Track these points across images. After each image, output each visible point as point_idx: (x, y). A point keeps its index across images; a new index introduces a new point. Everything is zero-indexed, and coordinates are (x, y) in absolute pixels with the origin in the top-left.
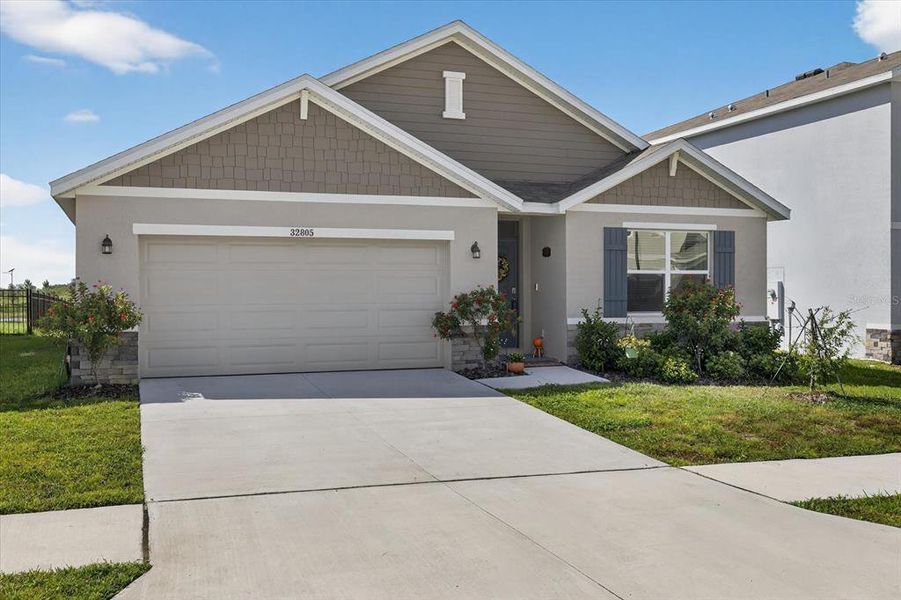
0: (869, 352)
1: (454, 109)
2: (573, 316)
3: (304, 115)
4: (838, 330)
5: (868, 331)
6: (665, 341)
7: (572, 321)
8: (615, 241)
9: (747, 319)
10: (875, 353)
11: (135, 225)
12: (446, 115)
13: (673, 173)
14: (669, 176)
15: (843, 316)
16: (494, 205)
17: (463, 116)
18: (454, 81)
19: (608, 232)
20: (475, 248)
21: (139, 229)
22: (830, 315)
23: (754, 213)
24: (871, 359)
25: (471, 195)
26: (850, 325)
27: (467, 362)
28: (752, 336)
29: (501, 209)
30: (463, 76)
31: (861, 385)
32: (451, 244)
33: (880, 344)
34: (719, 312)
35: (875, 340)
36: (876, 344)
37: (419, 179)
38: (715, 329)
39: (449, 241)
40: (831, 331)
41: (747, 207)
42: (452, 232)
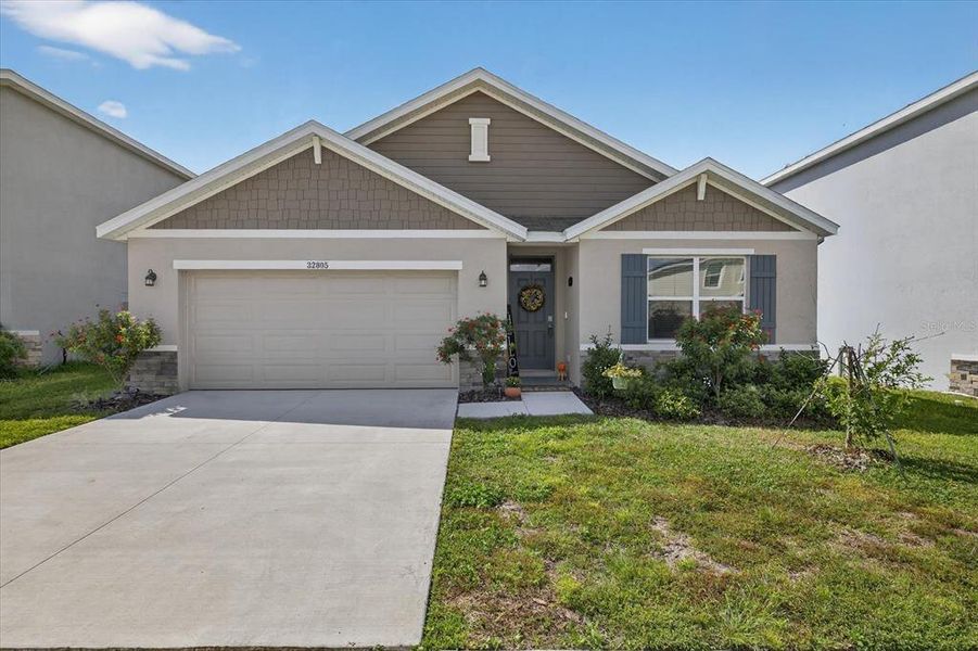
0: (954, 385)
1: (479, 152)
2: (584, 342)
3: (318, 160)
4: (890, 366)
5: (954, 362)
6: (682, 370)
7: (584, 347)
8: (635, 269)
9: (787, 347)
10: (962, 386)
11: (175, 262)
12: (471, 158)
13: (701, 197)
14: (697, 201)
15: (897, 346)
16: (503, 236)
17: (488, 159)
18: (479, 127)
19: (626, 258)
20: (483, 277)
21: (179, 264)
22: (881, 344)
23: (802, 235)
24: (956, 392)
25: (479, 227)
26: (911, 359)
27: (474, 384)
28: (791, 366)
29: (510, 239)
30: (488, 121)
31: (937, 431)
32: (460, 273)
33: (969, 377)
34: (737, 339)
35: (963, 372)
36: (964, 377)
37: (427, 214)
38: (730, 358)
39: (457, 271)
40: (879, 367)
41: (790, 229)
42: (461, 262)
